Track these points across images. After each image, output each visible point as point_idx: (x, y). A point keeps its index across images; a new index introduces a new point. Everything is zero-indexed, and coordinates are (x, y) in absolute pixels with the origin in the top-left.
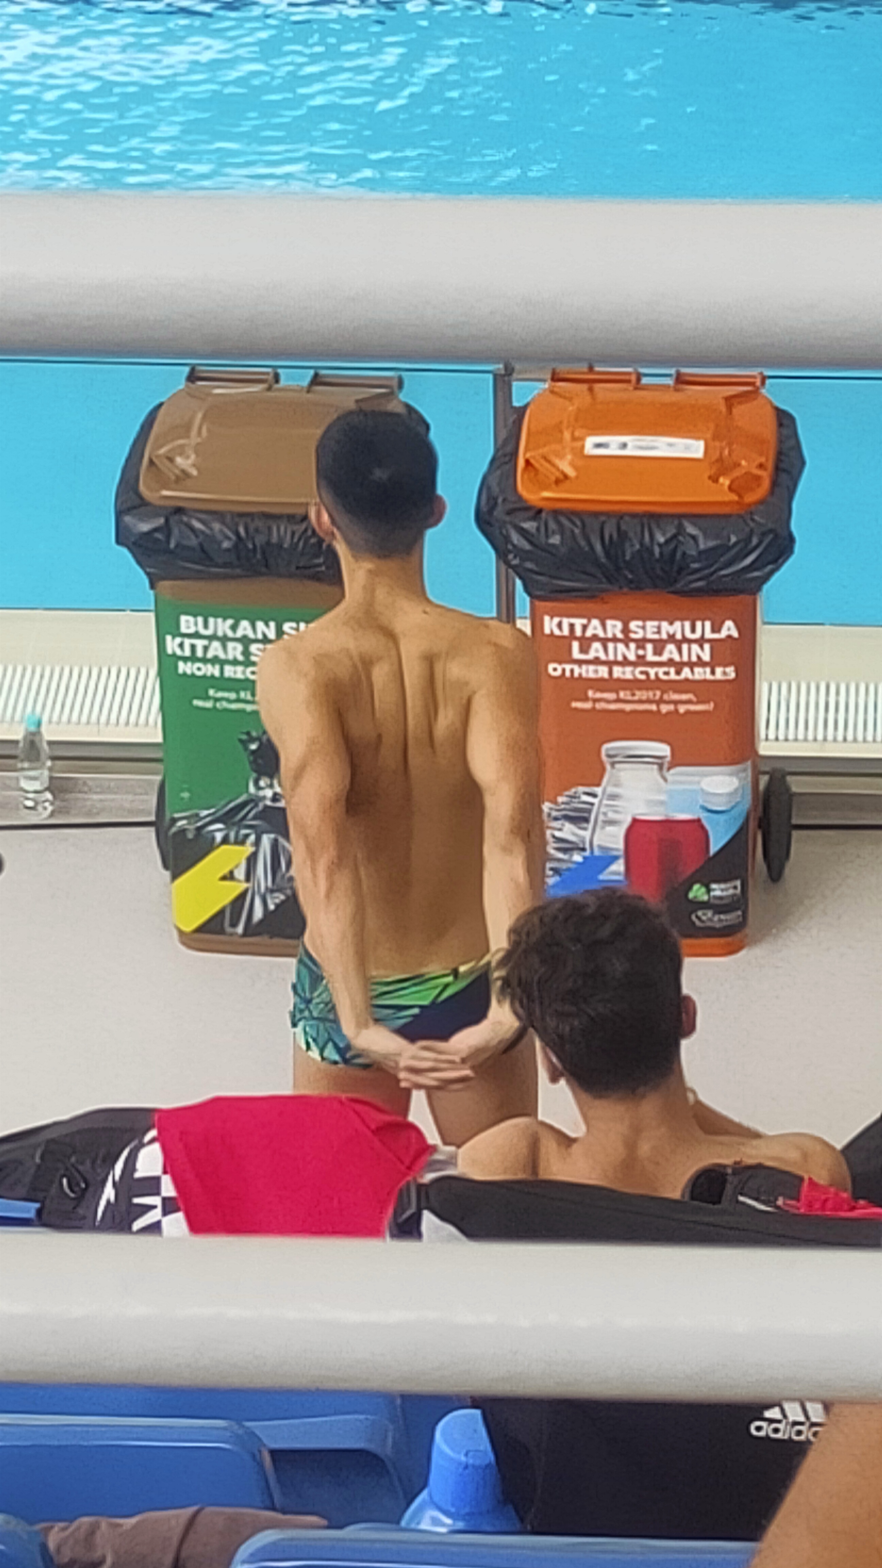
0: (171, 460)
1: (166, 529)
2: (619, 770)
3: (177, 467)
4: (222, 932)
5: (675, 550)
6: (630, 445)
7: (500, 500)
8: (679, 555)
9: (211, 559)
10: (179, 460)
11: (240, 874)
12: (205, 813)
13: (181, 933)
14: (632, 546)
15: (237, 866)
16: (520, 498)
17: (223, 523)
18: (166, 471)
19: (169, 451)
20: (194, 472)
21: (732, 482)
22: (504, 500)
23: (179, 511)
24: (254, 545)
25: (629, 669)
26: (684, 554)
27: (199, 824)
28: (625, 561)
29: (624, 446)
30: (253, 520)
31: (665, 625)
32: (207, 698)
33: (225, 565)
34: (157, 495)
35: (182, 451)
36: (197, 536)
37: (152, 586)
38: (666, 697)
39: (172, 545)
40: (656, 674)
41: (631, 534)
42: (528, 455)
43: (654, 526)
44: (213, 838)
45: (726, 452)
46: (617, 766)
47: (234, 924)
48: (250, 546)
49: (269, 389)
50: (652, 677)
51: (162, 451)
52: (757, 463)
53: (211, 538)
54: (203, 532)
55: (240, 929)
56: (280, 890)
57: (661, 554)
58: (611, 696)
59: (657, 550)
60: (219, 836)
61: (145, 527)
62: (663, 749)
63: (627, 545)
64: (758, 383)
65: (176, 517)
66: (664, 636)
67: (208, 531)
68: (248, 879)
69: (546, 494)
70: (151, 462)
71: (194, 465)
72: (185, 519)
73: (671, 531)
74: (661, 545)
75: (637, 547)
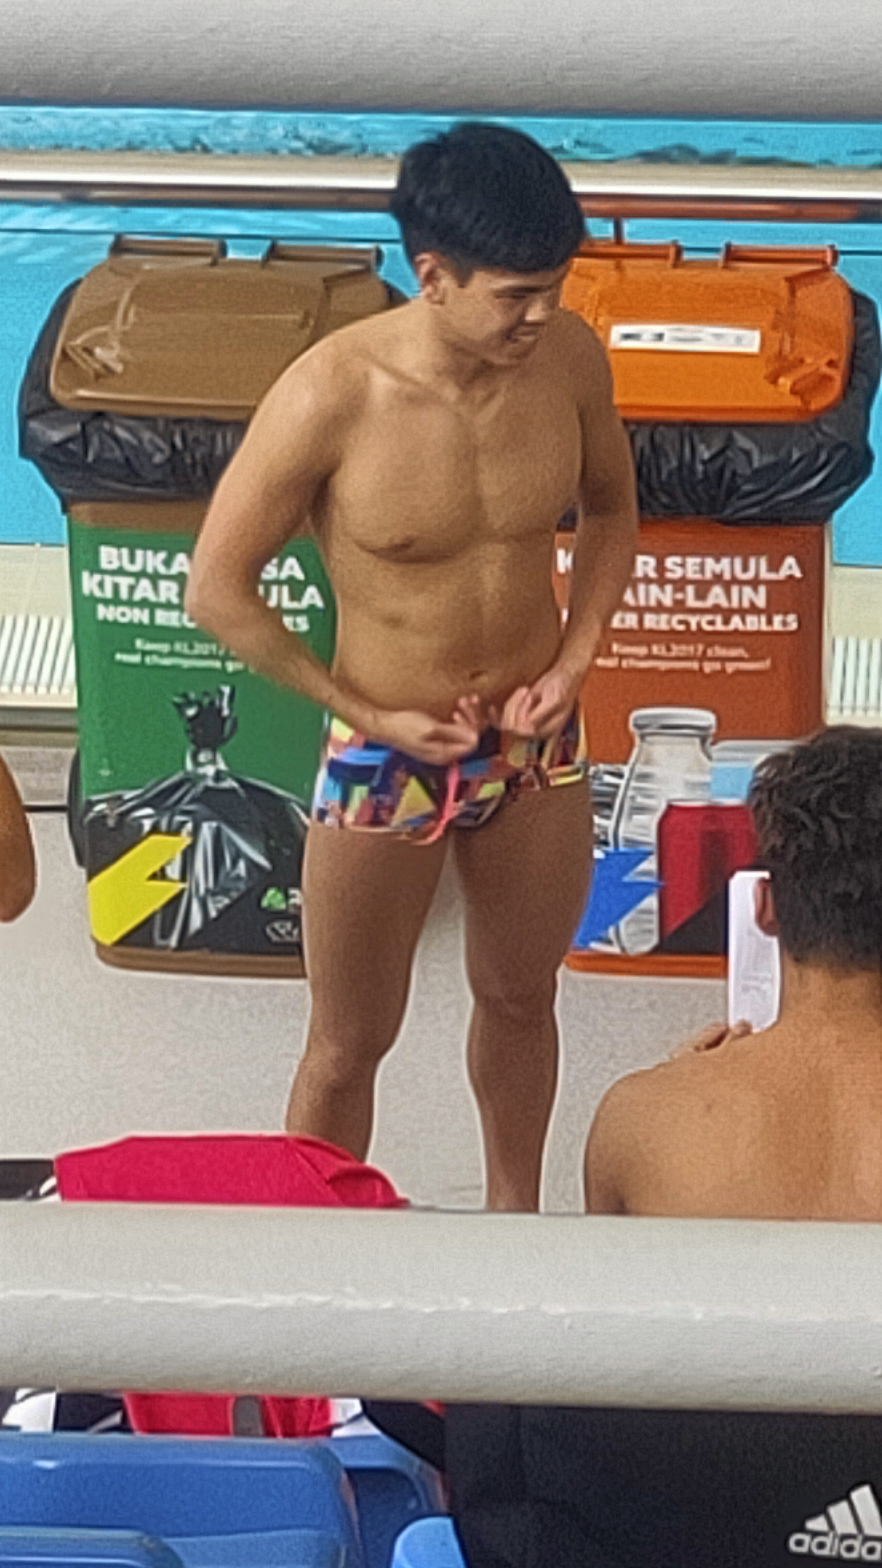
0: (89, 351)
1: (84, 438)
2: (651, 744)
3: (97, 361)
4: (149, 944)
6: (666, 337)
8: (727, 474)
9: (138, 475)
10: (98, 351)
11: (174, 871)
12: (128, 795)
13: (99, 946)
14: (668, 462)
15: (169, 863)
17: (154, 430)
18: (82, 365)
19: (87, 341)
20: (119, 368)
21: (794, 384)
23: (99, 415)
24: (193, 457)
25: (664, 617)
26: (734, 474)
27: (124, 808)
28: (660, 482)
29: (660, 337)
30: (191, 428)
31: (710, 562)
32: (133, 650)
33: (156, 484)
34: (72, 395)
35: (101, 341)
36: (122, 449)
37: (65, 509)
38: (710, 652)
39: (90, 458)
40: (699, 625)
41: (668, 447)
43: (696, 438)
44: (141, 826)
45: (787, 347)
46: (649, 739)
47: (165, 935)
48: (188, 460)
49: (214, 264)
50: (694, 627)
51: (79, 341)
52: (825, 360)
53: (139, 449)
54: (127, 442)
55: (173, 941)
56: (225, 892)
57: (705, 472)
58: (642, 651)
59: (700, 468)
60: (147, 824)
61: (56, 436)
62: (706, 718)
63: (663, 461)
64: (829, 260)
65: (96, 423)
66: (708, 575)
67: (134, 442)
68: (183, 879)
70: (64, 353)
71: (119, 359)
72: (107, 425)
73: (717, 445)
74: (704, 463)
75: (674, 463)
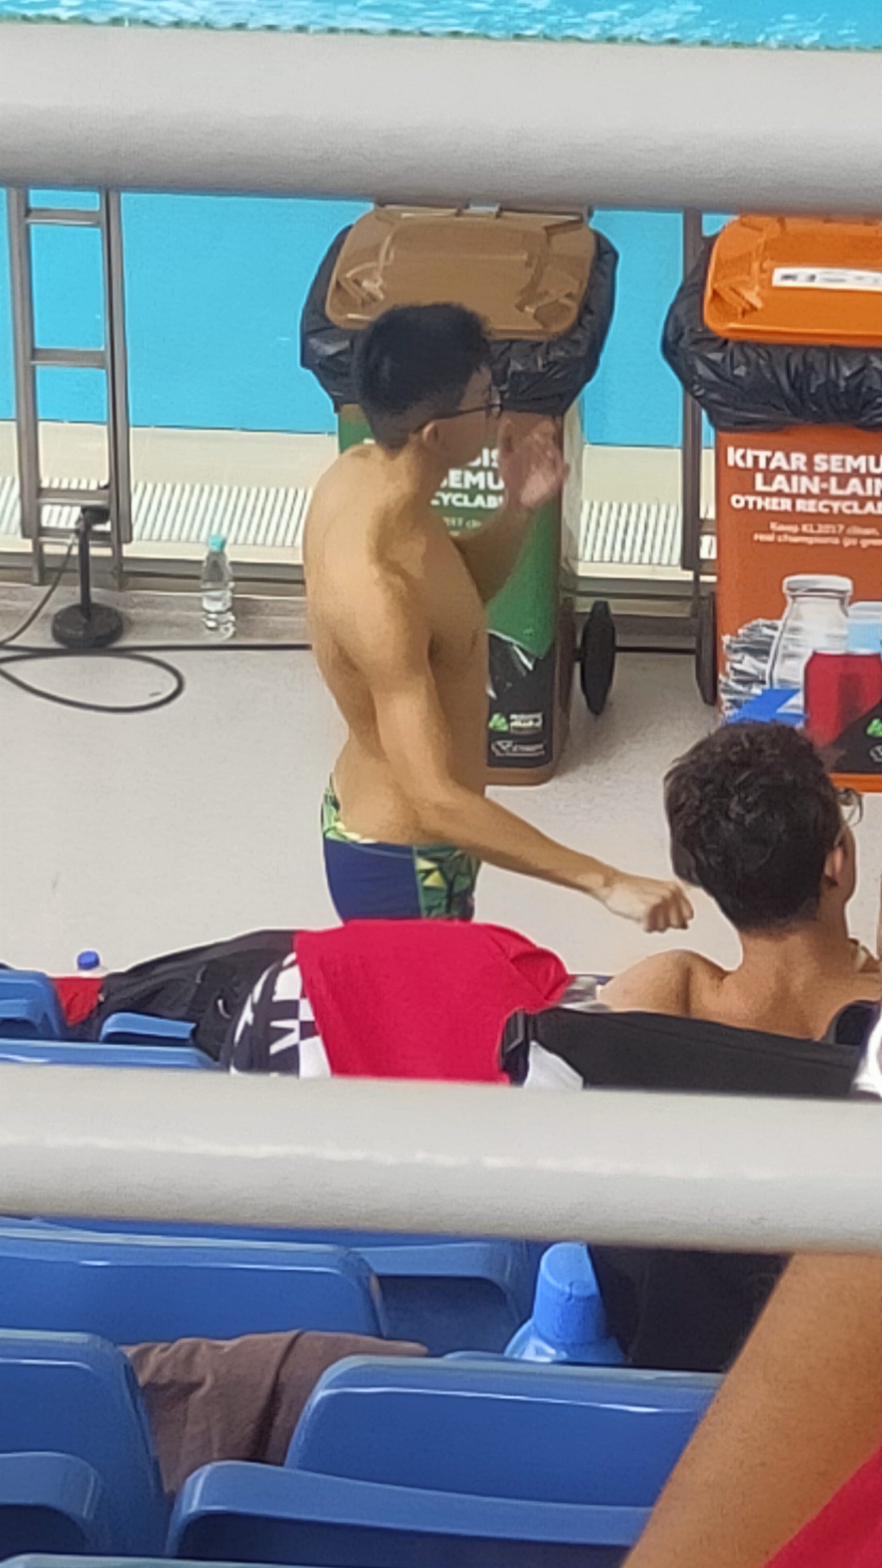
0: (358, 283)
3: (363, 289)
5: (860, 385)
6: (818, 277)
7: (686, 330)
8: (864, 389)
10: (365, 284)
14: (818, 378)
16: (707, 330)
18: (353, 294)
19: (357, 274)
20: (381, 296)
22: (691, 330)
25: (812, 502)
26: (870, 388)
28: (810, 394)
29: (813, 278)
31: (849, 459)
34: (343, 318)
35: (368, 274)
37: (337, 409)
38: (848, 531)
40: (840, 509)
41: (817, 366)
42: (716, 286)
43: (840, 360)
46: (799, 599)
49: (458, 214)
50: (836, 511)
51: (349, 275)
57: (846, 387)
58: (795, 529)
59: (842, 383)
61: (331, 350)
62: (845, 584)
63: (813, 377)
66: (848, 470)
69: (733, 325)
70: (338, 284)
71: (381, 288)
73: (858, 365)
74: (847, 379)
75: (822, 380)
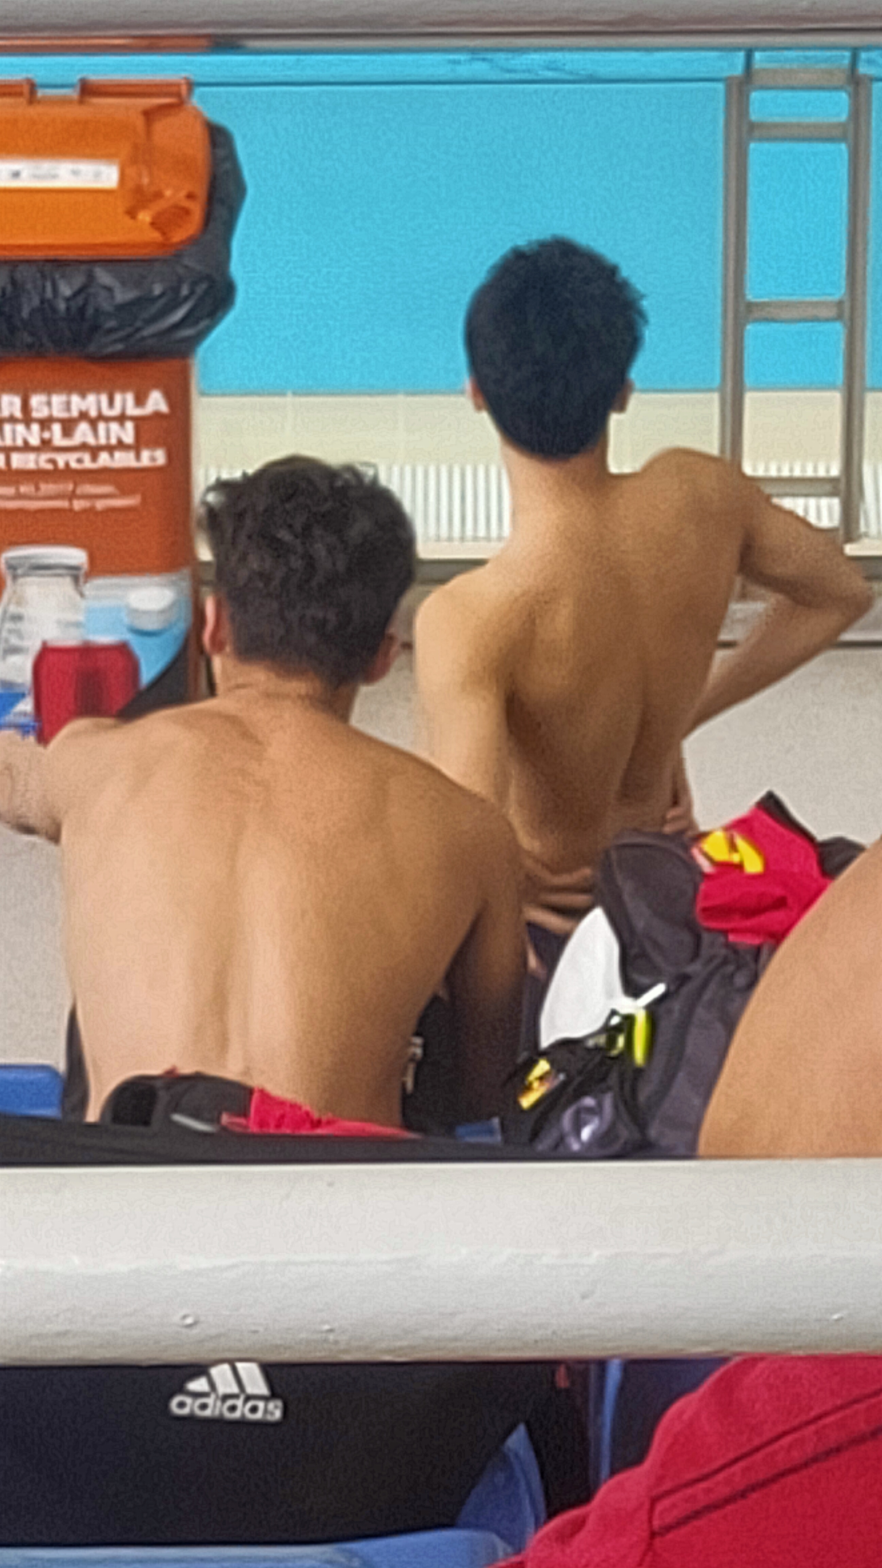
5: (85, 305)
6: (24, 174)
8: (90, 311)
14: (30, 299)
21: (154, 218)
25: (32, 456)
26: (97, 310)
28: (22, 320)
29: (16, 175)
31: (75, 399)
38: (79, 491)
41: (29, 286)
43: (57, 276)
45: (146, 180)
52: (185, 192)
57: (68, 309)
58: (10, 491)
59: (62, 306)
63: (24, 300)
64: (184, 92)
66: (75, 413)
73: (79, 280)
74: (68, 300)
75: (36, 302)
